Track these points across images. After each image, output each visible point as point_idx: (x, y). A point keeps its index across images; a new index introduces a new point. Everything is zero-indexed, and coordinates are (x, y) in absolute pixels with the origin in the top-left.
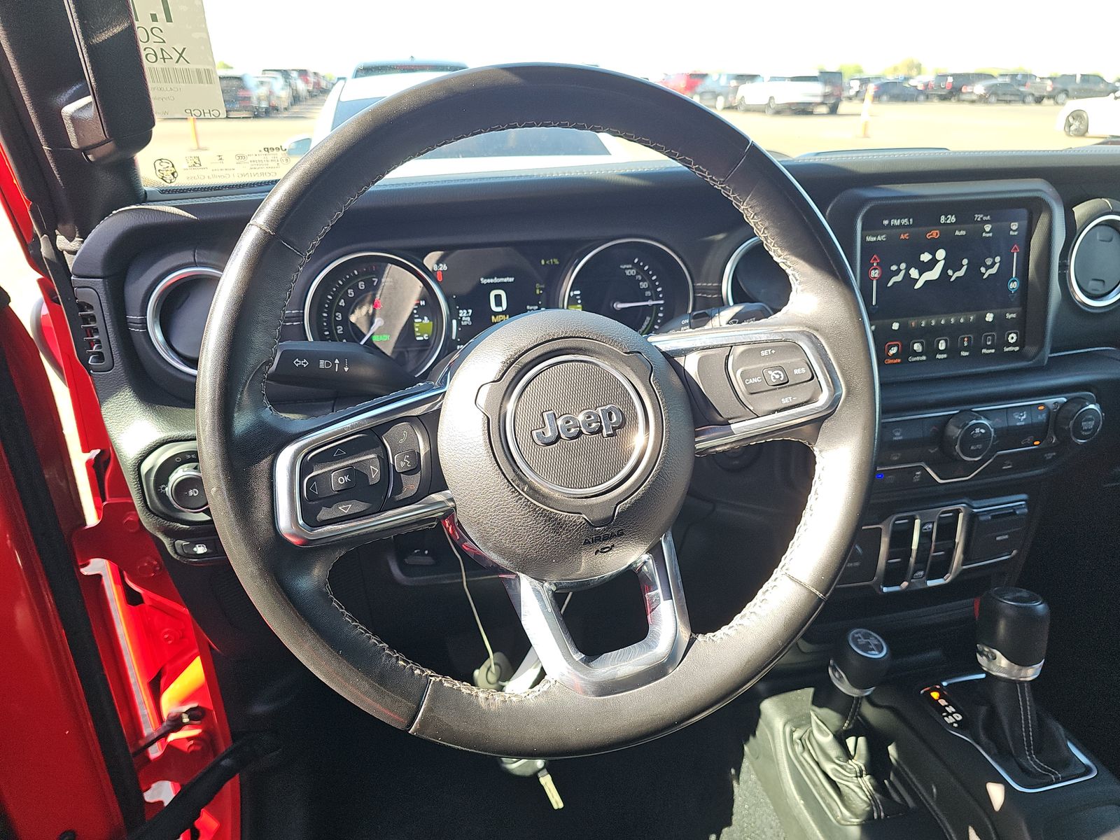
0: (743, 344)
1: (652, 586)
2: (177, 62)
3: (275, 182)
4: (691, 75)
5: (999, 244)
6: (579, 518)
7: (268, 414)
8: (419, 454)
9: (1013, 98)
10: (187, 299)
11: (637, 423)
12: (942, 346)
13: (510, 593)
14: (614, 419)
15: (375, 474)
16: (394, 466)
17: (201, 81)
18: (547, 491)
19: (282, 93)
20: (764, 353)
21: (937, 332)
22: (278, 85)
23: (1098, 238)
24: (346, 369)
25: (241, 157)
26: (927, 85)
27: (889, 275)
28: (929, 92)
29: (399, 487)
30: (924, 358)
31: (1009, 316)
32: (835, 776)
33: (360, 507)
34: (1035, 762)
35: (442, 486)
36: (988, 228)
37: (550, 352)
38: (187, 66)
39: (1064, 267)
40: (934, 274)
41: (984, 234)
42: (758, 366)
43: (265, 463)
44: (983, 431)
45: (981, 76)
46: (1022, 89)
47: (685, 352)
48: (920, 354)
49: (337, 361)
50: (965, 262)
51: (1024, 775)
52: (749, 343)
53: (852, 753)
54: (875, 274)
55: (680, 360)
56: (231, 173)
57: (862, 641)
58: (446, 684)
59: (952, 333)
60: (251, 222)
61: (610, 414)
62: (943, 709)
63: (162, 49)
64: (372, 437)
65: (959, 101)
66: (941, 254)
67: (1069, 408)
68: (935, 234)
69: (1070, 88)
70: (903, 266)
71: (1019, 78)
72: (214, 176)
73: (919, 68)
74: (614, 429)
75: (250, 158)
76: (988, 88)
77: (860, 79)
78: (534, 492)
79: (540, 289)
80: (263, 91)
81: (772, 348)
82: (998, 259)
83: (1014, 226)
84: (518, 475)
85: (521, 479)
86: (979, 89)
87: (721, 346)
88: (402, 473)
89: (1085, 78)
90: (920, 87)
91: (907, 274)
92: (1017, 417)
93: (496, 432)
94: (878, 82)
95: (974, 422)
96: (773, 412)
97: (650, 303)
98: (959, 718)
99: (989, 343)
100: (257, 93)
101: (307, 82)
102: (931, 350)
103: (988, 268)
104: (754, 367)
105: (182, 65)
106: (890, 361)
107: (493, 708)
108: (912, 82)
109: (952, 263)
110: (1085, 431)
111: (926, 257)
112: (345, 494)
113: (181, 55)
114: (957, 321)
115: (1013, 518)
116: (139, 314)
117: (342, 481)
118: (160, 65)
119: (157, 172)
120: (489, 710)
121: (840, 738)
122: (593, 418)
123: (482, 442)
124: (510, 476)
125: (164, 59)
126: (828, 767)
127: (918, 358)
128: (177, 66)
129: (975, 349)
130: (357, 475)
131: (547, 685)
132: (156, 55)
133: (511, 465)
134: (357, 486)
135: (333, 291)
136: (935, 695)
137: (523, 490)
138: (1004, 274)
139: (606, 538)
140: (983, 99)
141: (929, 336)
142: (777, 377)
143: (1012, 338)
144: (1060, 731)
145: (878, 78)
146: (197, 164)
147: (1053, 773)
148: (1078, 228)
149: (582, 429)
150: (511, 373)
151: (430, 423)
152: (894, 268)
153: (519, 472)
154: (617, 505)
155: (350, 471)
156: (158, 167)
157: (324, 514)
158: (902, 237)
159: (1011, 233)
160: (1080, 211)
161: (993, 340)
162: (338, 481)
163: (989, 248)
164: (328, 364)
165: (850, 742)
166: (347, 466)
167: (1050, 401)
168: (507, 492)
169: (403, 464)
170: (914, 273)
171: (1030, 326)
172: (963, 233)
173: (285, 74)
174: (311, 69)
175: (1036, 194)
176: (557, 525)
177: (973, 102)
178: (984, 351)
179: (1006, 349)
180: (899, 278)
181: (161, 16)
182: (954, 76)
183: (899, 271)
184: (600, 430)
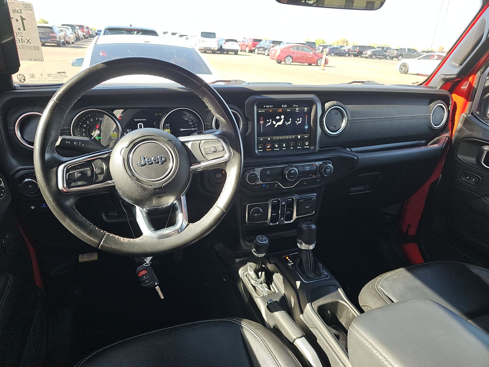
0: (204, 140)
1: (177, 210)
2: (27, 43)
3: (62, 84)
4: (254, 40)
5: (301, 114)
6: (151, 187)
7: (56, 155)
8: (103, 169)
9: (381, 57)
10: (29, 123)
11: (170, 161)
12: (284, 146)
13: (133, 212)
14: (163, 159)
15: (89, 173)
16: (95, 171)
17: (35, 50)
18: (142, 179)
19: (71, 35)
20: (210, 143)
21: (283, 141)
22: (69, 32)
23: (333, 113)
24: (83, 145)
25: (49, 75)
26: (349, 50)
27: (266, 123)
28: (350, 52)
29: (97, 178)
30: (279, 149)
31: (305, 137)
32: (254, 284)
33: (84, 183)
34: (312, 275)
35: (111, 179)
36: (297, 109)
37: (143, 139)
38: (30, 45)
39: (321, 122)
40: (281, 123)
41: (296, 111)
42: (208, 146)
43: (55, 169)
44: (294, 171)
45: (370, 48)
46: (385, 53)
47: (188, 142)
48: (277, 148)
49: (80, 142)
50: (290, 119)
51: (307, 278)
52: (206, 140)
53: (260, 277)
54: (262, 122)
55: (186, 144)
56: (45, 80)
57: (260, 239)
58: (111, 235)
59: (287, 141)
60: (51, 99)
61: (162, 158)
62: (289, 261)
63: (22, 39)
64: (88, 164)
65: (361, 57)
66: (283, 117)
67: (323, 165)
68: (280, 110)
69: (403, 54)
70: (271, 120)
71: (385, 49)
72: (39, 81)
73: (347, 42)
74: (163, 162)
75: (52, 75)
76: (373, 52)
77: (323, 46)
78: (137, 179)
79: (155, 123)
80: (62, 34)
81: (212, 141)
82: (301, 119)
83: (306, 109)
84: (133, 175)
85: (133, 176)
86: (369, 52)
87: (198, 140)
88: (98, 174)
89: (409, 50)
90: (346, 50)
91: (272, 123)
92: (306, 168)
93: (127, 162)
94: (330, 47)
95: (291, 169)
96: (213, 159)
97: (193, 129)
98: (292, 263)
99: (299, 145)
100: (59, 35)
101: (83, 32)
102: (281, 147)
103: (298, 121)
104: (207, 146)
105: (29, 44)
106: (268, 150)
107: (125, 242)
108: (343, 48)
109: (286, 120)
110: (327, 172)
111: (278, 118)
112: (79, 179)
113: (28, 41)
114: (289, 138)
115: (311, 201)
116: (12, 127)
117: (79, 175)
118: (21, 44)
119: (18, 79)
120: (124, 242)
121: (256, 272)
122: (156, 159)
123: (122, 165)
124: (130, 174)
125: (22, 42)
126: (253, 282)
127: (277, 149)
128: (27, 44)
129: (295, 147)
130: (84, 174)
131: (143, 237)
132: (19, 41)
133: (131, 171)
134: (83, 176)
135: (82, 122)
136: (287, 258)
137: (134, 179)
138: (303, 123)
139: (160, 193)
140: (371, 57)
141: (280, 142)
142: (214, 149)
143: (307, 143)
144: (321, 265)
145: (330, 46)
146: (33, 76)
147: (316, 277)
148: (326, 110)
149: (153, 162)
150: (131, 145)
151: (107, 160)
152: (268, 121)
153: (133, 173)
154: (163, 184)
155: (81, 172)
156: (19, 77)
157: (73, 184)
158: (270, 111)
159: (305, 111)
160: (327, 105)
161: (301, 144)
162: (77, 175)
163: (298, 115)
164: (77, 143)
165: (260, 273)
166: (81, 171)
167: (317, 163)
168: (129, 179)
169: (98, 171)
170: (274, 122)
171: (312, 140)
172: (289, 110)
173: (73, 27)
174: (85, 24)
175: (311, 99)
176: (145, 189)
177: (366, 58)
178: (298, 147)
179: (305, 147)
180: (269, 124)
181: (22, 28)
182: (360, 47)
183: (269, 122)
184: (158, 162)
